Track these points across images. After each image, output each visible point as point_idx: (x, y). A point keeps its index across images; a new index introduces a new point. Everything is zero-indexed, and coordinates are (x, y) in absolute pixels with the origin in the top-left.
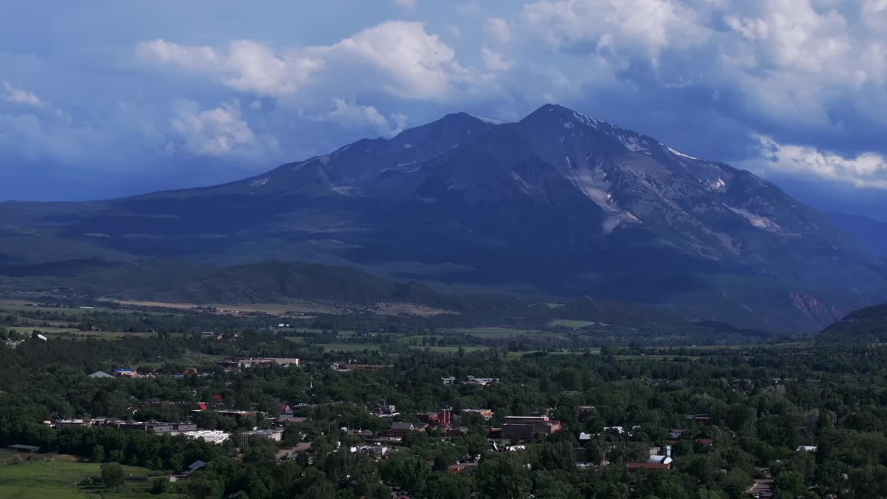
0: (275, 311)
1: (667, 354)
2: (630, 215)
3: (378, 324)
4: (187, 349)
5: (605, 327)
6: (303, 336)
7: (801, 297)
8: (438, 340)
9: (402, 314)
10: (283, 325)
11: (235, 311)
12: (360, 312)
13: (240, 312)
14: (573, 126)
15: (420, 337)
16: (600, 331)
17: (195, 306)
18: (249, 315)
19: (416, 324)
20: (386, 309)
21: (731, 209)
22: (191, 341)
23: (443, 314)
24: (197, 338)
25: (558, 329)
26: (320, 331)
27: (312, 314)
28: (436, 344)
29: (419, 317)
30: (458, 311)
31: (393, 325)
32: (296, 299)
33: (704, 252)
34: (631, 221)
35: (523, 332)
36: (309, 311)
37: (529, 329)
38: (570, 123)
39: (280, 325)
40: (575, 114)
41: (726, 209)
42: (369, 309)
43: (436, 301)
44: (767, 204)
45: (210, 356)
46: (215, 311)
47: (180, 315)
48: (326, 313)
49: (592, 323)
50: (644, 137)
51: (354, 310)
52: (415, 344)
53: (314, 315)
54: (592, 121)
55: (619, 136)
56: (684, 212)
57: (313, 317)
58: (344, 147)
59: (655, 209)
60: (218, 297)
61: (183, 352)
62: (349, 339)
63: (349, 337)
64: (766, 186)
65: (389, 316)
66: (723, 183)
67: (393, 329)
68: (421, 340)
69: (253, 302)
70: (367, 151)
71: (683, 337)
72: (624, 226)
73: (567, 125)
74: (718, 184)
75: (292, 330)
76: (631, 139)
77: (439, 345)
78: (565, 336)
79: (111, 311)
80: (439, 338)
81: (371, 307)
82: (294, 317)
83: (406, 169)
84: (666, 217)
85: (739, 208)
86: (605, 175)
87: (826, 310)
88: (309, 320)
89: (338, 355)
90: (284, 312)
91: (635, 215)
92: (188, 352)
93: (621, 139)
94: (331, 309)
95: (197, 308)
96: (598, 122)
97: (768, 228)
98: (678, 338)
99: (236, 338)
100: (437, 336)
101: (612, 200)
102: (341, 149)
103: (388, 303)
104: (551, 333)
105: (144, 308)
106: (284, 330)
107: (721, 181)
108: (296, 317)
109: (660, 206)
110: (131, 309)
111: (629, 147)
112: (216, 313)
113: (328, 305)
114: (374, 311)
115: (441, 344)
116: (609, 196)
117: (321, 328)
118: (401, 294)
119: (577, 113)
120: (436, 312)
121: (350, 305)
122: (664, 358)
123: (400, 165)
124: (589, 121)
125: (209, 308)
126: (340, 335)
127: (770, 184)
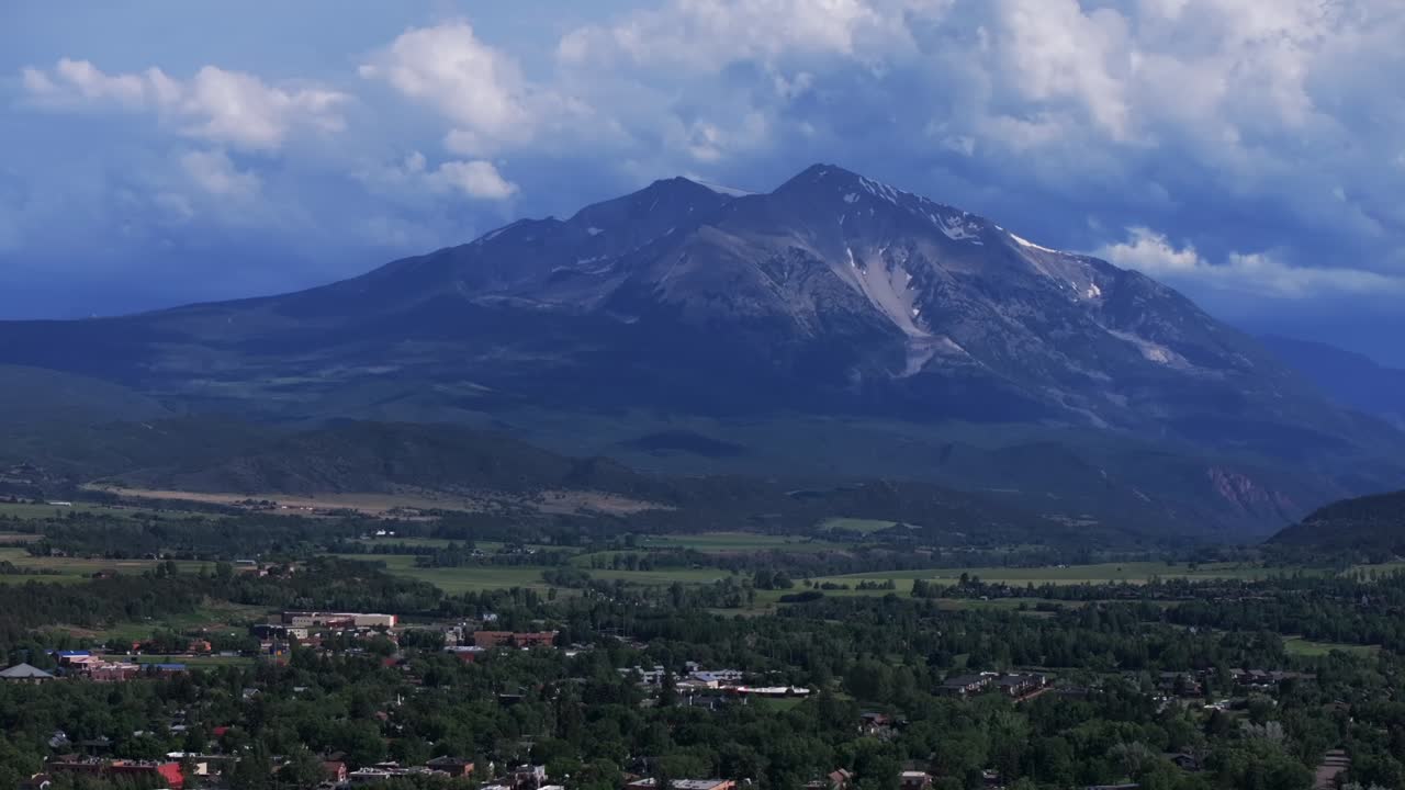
0: (372, 506)
1: (1025, 595)
2: (948, 342)
3: (542, 530)
4: (206, 596)
5: (912, 531)
6: (416, 553)
7: (1225, 475)
8: (640, 559)
9: (581, 510)
10: (384, 533)
11: (306, 507)
12: (513, 508)
13: (314, 510)
14: (858, 198)
15: (610, 555)
16: (906, 537)
17: (242, 499)
18: (330, 514)
19: (603, 529)
20: (557, 503)
21: (1110, 332)
22: (214, 580)
23: (649, 510)
24: (224, 573)
25: (836, 536)
26: (443, 544)
27: (433, 512)
28: (637, 567)
29: (610, 516)
30: (672, 506)
31: (565, 531)
32: (408, 486)
33: (1069, 401)
34: (952, 352)
35: (780, 540)
36: (428, 506)
37: (788, 535)
38: (854, 194)
39: (380, 533)
40: (861, 180)
41: (1104, 332)
42: (529, 503)
43: (638, 489)
44: (1169, 324)
45: (245, 607)
46: (273, 508)
47: (216, 517)
48: (456, 509)
49: (892, 524)
50: (971, 218)
51: (504, 504)
52: (601, 566)
53: (436, 514)
54: (888, 192)
55: (933, 216)
56: (1037, 339)
57: (434, 518)
58: (493, 232)
59: (990, 333)
60: (279, 484)
61: (198, 602)
62: (492, 559)
63: (491, 555)
64: (1167, 296)
65: (560, 516)
66: (1098, 292)
67: (564, 540)
68: (612, 560)
69: (338, 491)
70: (528, 239)
71: (1041, 547)
72: (940, 361)
73: (849, 198)
74: (1091, 293)
75: (397, 542)
76: (951, 221)
77: (641, 569)
78: (849, 550)
79: (98, 509)
80: (642, 555)
81: (531, 499)
82: (402, 519)
83: (592, 267)
84: (1009, 347)
85: (1123, 332)
86: (909, 277)
87: (1267, 497)
88: (427, 523)
89: (465, 605)
90: (389, 508)
91: (958, 344)
92: (207, 601)
93: (935, 220)
94: (465, 501)
95: (244, 503)
96: (898, 193)
97: (1169, 363)
98: (1032, 549)
99: (291, 573)
100: (636, 552)
101: (920, 319)
102: (488, 234)
103: (559, 493)
104: (825, 542)
105: (156, 503)
106: (385, 542)
107: (1095, 288)
108: (405, 519)
109: (997, 328)
110: (135, 505)
111: (947, 232)
112: (275, 512)
113: (461, 494)
114: (535, 505)
115: (645, 566)
116: (916, 312)
117: (448, 537)
118: (581, 475)
119: (863, 179)
120: (638, 507)
121: (497, 495)
122: (1022, 604)
123: (581, 262)
124: (884, 191)
125: (264, 503)
126: (477, 552)
127: (1173, 292)
